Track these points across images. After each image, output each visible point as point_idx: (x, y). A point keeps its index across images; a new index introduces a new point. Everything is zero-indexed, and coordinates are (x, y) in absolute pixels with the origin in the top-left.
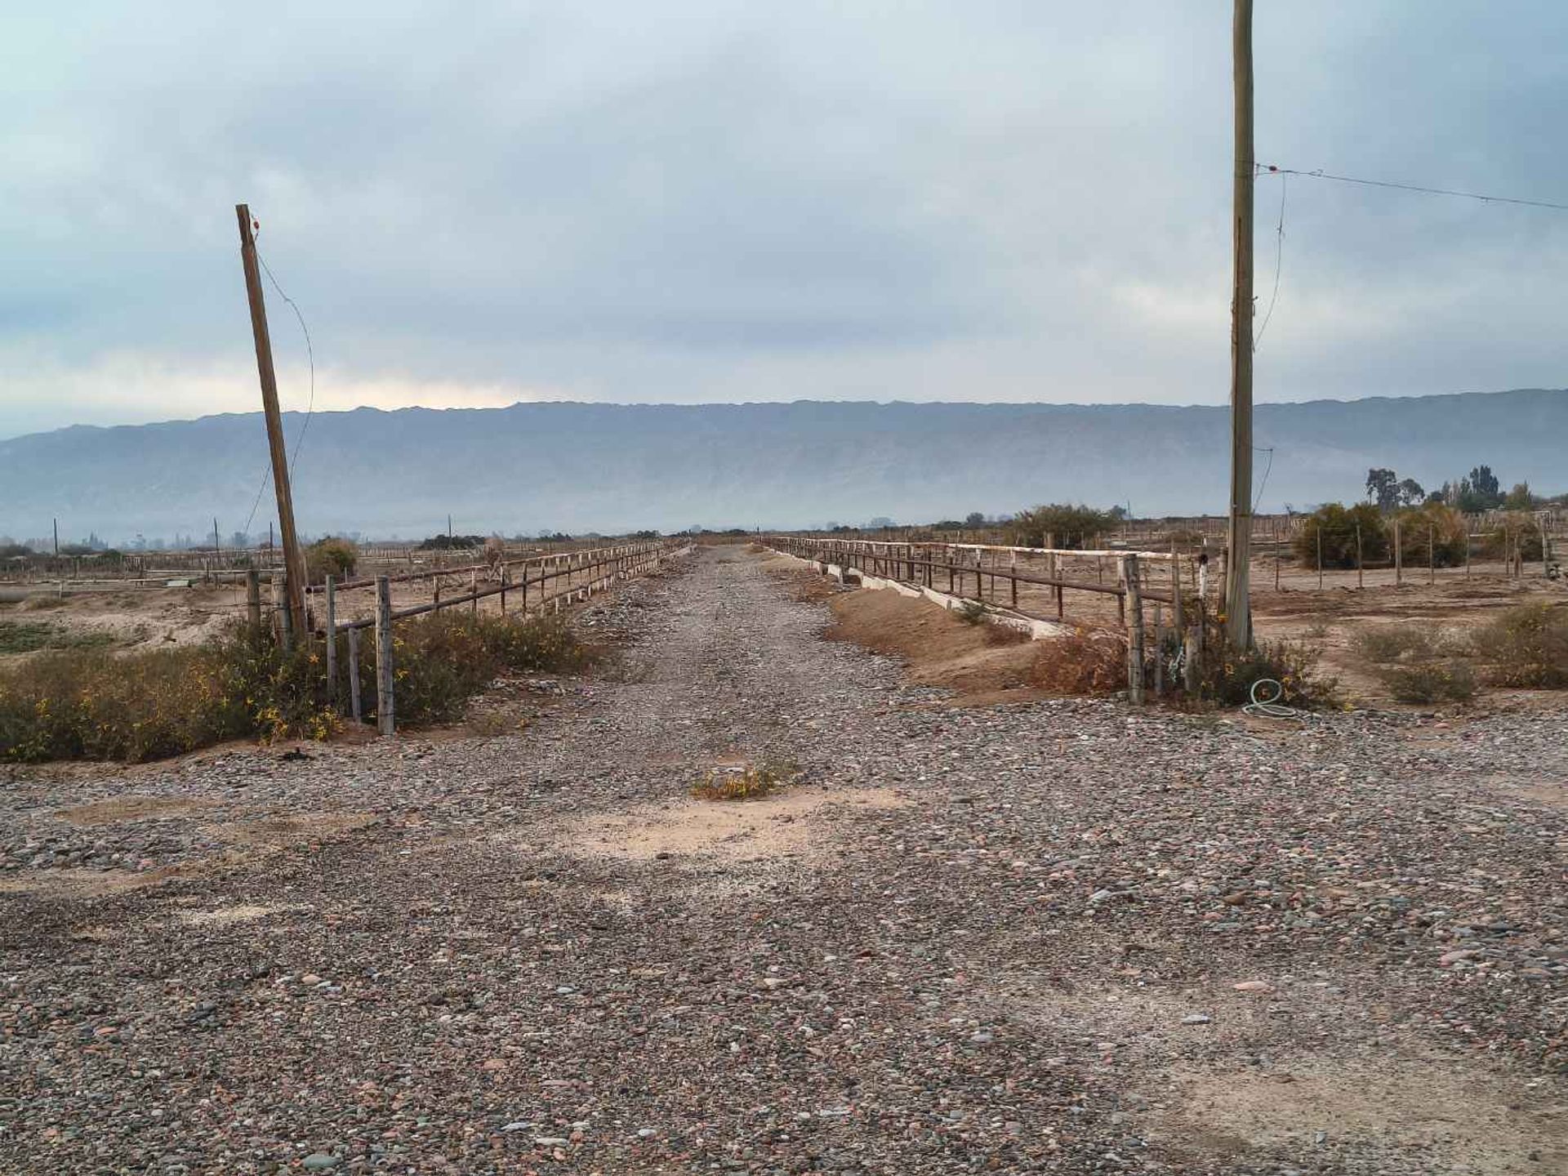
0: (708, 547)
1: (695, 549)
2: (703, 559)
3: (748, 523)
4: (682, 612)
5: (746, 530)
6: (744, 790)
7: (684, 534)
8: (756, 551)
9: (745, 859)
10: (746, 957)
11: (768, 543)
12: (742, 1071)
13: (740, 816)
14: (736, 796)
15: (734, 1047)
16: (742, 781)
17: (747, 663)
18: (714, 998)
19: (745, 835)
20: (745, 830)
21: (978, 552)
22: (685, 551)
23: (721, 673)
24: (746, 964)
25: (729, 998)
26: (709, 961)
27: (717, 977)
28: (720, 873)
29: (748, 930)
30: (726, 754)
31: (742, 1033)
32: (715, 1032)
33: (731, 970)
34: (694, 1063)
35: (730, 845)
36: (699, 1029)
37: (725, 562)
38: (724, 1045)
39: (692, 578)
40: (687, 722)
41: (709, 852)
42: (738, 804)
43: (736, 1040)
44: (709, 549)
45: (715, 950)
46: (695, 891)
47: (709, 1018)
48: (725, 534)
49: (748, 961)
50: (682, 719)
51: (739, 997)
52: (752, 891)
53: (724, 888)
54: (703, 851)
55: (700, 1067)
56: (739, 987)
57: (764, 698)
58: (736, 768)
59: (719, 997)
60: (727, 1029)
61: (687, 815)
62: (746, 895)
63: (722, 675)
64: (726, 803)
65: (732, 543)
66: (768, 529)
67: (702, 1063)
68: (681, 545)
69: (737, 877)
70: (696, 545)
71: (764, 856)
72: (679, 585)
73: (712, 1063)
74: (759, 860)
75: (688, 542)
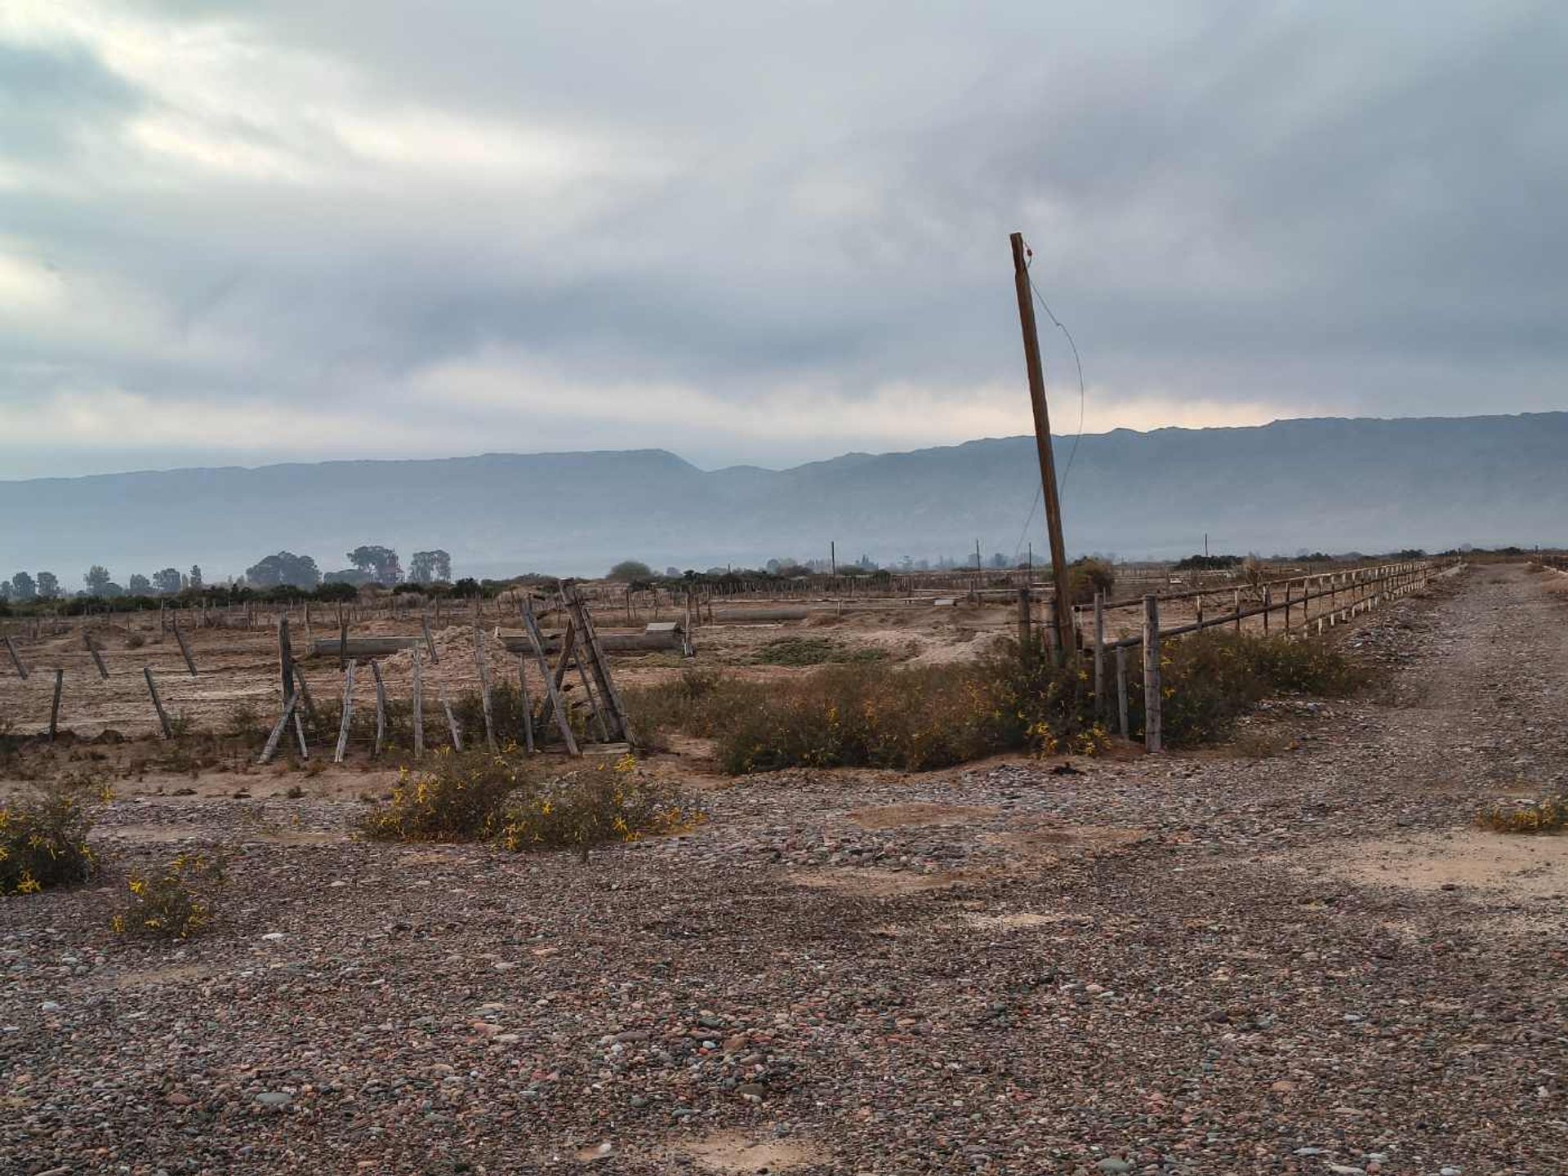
0: (1479, 566)
1: (1466, 568)
2: (1474, 579)
3: (1524, 542)
4: (1455, 635)
5: (1522, 548)
6: (1536, 823)
7: (1453, 553)
8: (1533, 570)
9: (1541, 895)
10: (1549, 999)
11: (1549, 563)
12: (1553, 1119)
13: (1532, 850)
14: (1526, 828)
15: (1542, 1091)
16: (1533, 813)
17: (1531, 689)
18: (1515, 1039)
19: (1539, 870)
20: (1538, 866)
22: (1455, 570)
23: (1502, 699)
24: (1550, 1006)
25: (1532, 1040)
26: (1509, 1000)
27: (1517, 1017)
28: (1514, 909)
29: (1550, 970)
30: (1513, 785)
31: (1551, 1077)
32: (1520, 1074)
33: (1533, 1011)
34: (1498, 1105)
35: (1521, 880)
36: (1502, 1069)
37: (1499, 582)
38: (1530, 1088)
39: (1463, 599)
40: (1466, 749)
41: (1500, 886)
42: (1530, 838)
43: (1545, 1085)
44: (1480, 569)
45: (1513, 989)
46: (1486, 925)
47: (1512, 1058)
48: (1499, 552)
49: (1552, 1003)
50: (1462, 746)
51: (1545, 1040)
52: (1552, 930)
53: (1519, 925)
54: (1492, 884)
55: (1506, 1109)
56: (1543, 1029)
57: (1553, 726)
58: (1525, 801)
59: (1521, 1037)
60: (1533, 1073)
61: (1472, 847)
62: (1545, 933)
63: (1503, 701)
64: (1516, 836)
65: (1507, 562)
66: (1549, 547)
67: (1508, 1106)
68: (1450, 565)
69: (1533, 914)
70: (1466, 565)
71: (1562, 894)
72: (1449, 606)
73: (1518, 1106)
74: (1558, 897)
75: (1457, 561)
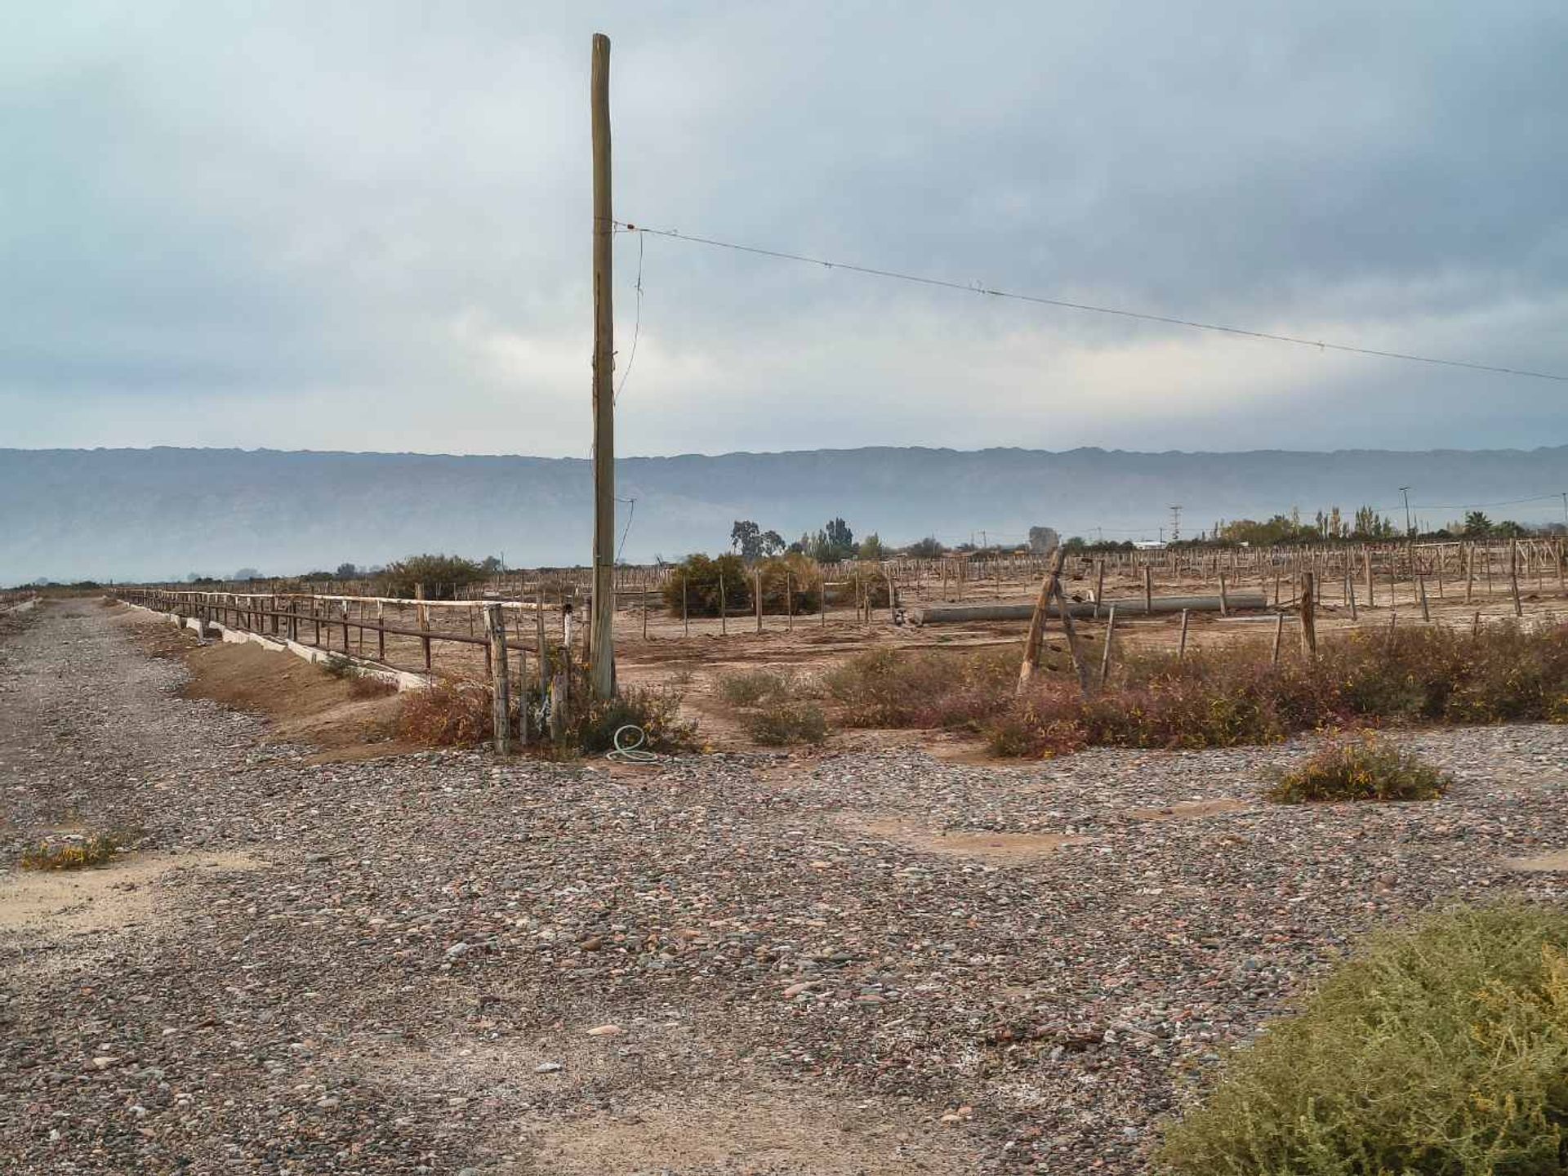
0: (55, 600)
1: (41, 603)
2: (49, 613)
3: (100, 576)
4: (21, 671)
5: (98, 582)
6: (82, 858)
7: (27, 587)
8: (107, 604)
9: (79, 932)
10: (74, 1037)
11: (122, 596)
12: (62, 1161)
13: (76, 886)
14: (73, 865)
15: (54, 1135)
16: (79, 849)
17: (94, 723)
18: (34, 1084)
19: (82, 907)
20: (81, 901)
21: (344, 603)
22: (28, 605)
23: (62, 734)
24: (74, 1044)
25: (52, 1082)
26: (33, 1044)
27: (39, 1061)
28: (50, 948)
29: (78, 1008)
30: (64, 821)
31: (64, 1118)
32: (33, 1121)
33: (56, 1053)
34: (7, 1157)
35: (63, 918)
36: (15, 1119)
37: (72, 616)
38: (43, 1133)
39: (35, 633)
40: (21, 788)
41: (39, 928)
42: (75, 874)
43: (57, 1128)
44: (56, 603)
45: (39, 1032)
46: (20, 969)
47: (27, 1105)
48: (75, 587)
49: (76, 1041)
50: (15, 785)
51: (64, 1081)
52: (85, 965)
53: (54, 965)
54: (32, 926)
55: (14, 1161)
56: (63, 1069)
57: (110, 758)
58: (74, 836)
59: (40, 1082)
60: (46, 1117)
61: (15, 889)
62: (79, 970)
63: (63, 736)
64: (63, 873)
65: (84, 596)
66: (124, 581)
67: (17, 1156)
68: (24, 599)
69: (70, 951)
70: (40, 599)
71: (100, 928)
72: (19, 642)
73: (28, 1155)
74: (95, 932)
75: (31, 595)
